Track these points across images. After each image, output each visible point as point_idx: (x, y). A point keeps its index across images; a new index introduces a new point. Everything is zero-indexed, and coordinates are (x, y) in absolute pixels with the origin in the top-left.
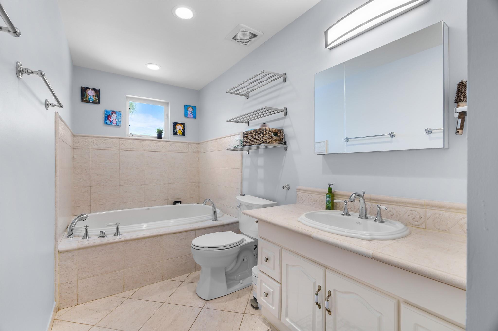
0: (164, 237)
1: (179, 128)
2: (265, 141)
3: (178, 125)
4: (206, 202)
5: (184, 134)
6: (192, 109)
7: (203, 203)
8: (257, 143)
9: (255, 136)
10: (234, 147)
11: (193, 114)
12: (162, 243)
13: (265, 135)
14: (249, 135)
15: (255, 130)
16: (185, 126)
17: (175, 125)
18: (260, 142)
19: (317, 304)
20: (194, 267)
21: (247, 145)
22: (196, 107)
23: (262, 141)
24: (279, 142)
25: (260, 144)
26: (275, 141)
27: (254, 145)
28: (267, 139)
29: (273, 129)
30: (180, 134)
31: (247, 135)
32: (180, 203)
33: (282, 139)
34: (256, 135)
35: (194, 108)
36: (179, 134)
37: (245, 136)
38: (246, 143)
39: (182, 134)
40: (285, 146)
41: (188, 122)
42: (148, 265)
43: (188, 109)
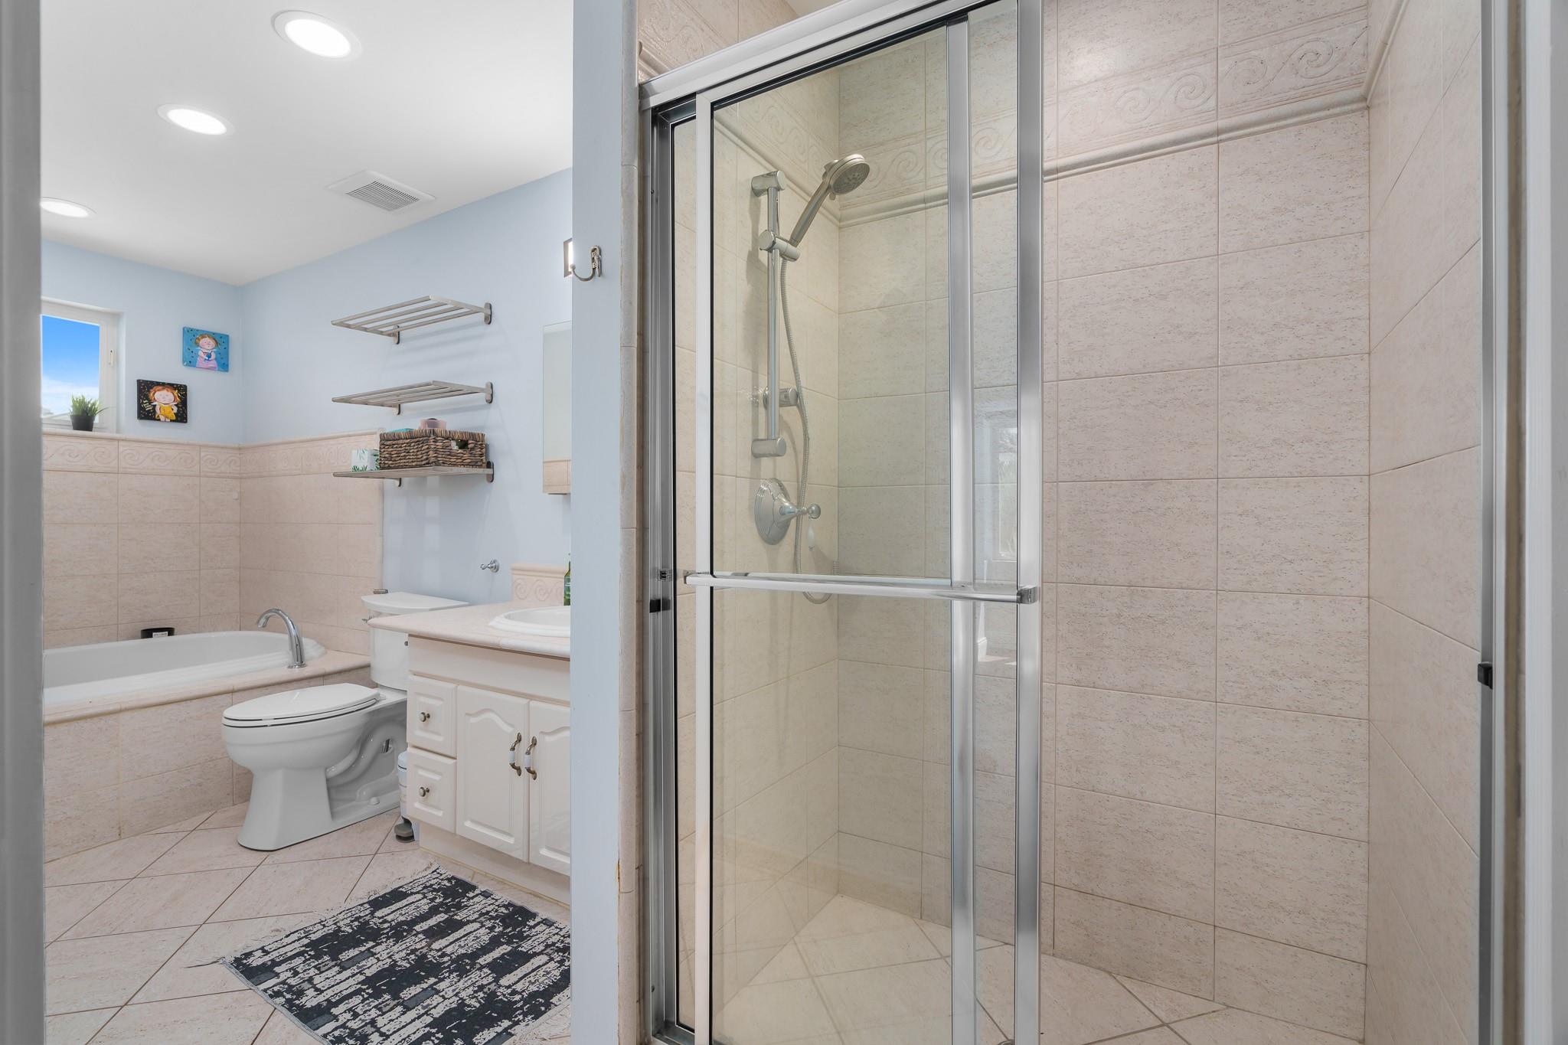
0: (126, 716)
1: (164, 398)
2: (432, 460)
3: (160, 388)
4: (267, 619)
5: (181, 417)
6: (212, 343)
7: (256, 621)
8: (414, 464)
9: (410, 446)
10: (355, 468)
11: (216, 359)
12: (117, 735)
13: (433, 447)
14: (396, 442)
15: (410, 432)
16: (186, 394)
17: (145, 388)
18: (422, 461)
19: (513, 766)
20: (228, 794)
21: (389, 468)
22: (228, 336)
23: (427, 459)
24: (473, 464)
25: (421, 466)
26: (461, 461)
27: (406, 467)
28: (440, 456)
29: (455, 432)
30: (166, 417)
31: (389, 443)
32: (170, 631)
33: (481, 455)
34: (413, 444)
35: (221, 341)
36: (162, 418)
37: (383, 444)
38: (386, 462)
39: (174, 418)
40: (489, 471)
41: (197, 381)
42: (68, 799)
43: (197, 341)
